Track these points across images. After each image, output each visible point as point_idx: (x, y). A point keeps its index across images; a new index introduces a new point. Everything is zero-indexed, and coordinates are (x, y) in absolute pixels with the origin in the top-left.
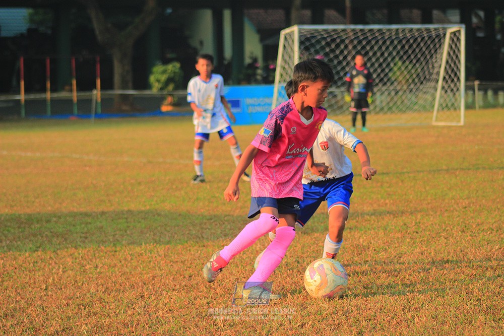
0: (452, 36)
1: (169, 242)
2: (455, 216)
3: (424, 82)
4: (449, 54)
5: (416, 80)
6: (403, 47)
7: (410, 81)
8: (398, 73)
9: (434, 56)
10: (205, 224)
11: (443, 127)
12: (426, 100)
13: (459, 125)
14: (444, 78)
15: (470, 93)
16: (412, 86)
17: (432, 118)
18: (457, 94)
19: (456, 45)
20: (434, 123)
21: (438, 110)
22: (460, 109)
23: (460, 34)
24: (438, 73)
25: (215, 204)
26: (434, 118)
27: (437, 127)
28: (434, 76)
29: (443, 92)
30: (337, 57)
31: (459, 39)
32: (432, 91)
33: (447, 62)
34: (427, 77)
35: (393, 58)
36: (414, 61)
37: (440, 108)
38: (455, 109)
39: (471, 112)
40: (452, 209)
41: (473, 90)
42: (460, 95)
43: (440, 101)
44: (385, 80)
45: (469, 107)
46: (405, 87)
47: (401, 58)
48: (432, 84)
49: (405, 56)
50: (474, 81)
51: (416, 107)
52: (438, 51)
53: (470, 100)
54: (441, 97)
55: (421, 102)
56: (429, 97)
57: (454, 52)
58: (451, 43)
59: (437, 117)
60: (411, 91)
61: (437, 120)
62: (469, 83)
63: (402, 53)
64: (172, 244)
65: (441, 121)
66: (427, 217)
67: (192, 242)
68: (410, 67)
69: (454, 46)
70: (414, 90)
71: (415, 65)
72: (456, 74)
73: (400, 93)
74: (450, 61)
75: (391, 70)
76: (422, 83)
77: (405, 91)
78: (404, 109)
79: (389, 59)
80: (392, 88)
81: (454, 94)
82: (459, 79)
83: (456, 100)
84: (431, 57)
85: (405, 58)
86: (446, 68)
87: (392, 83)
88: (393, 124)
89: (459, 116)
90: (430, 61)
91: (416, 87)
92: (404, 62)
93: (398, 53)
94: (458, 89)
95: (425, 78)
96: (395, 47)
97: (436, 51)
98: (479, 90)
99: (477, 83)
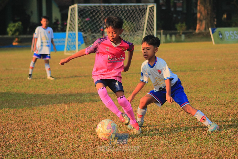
0: (150, 9)
1: (15, 107)
4: (149, 17)
5: (134, 30)
6: (127, 14)
7: (131, 30)
8: (125, 26)
9: (142, 18)
10: (33, 98)
12: (138, 39)
14: (147, 29)
15: (159, 36)
16: (131, 33)
23: (154, 8)
24: (144, 27)
25: (38, 89)
28: (142, 28)
30: (96, 19)
31: (153, 11)
32: (141, 35)
33: (148, 21)
34: (139, 28)
36: (132, 21)
41: (160, 34)
46: (128, 33)
47: (126, 19)
48: (141, 32)
49: (128, 19)
50: (160, 30)
52: (144, 16)
55: (136, 40)
57: (151, 16)
58: (150, 12)
60: (131, 35)
62: (159, 31)
64: (17, 108)
67: (26, 107)
68: (130, 24)
69: (151, 14)
70: (132, 35)
72: (152, 27)
73: (126, 36)
76: (136, 31)
77: (128, 35)
82: (153, 29)
84: (140, 19)
86: (147, 24)
90: (140, 21)
91: (134, 33)
92: (128, 21)
93: (125, 17)
94: (153, 34)
95: (138, 29)
96: (123, 14)
97: (142, 16)
98: (163, 34)
99: (162, 31)
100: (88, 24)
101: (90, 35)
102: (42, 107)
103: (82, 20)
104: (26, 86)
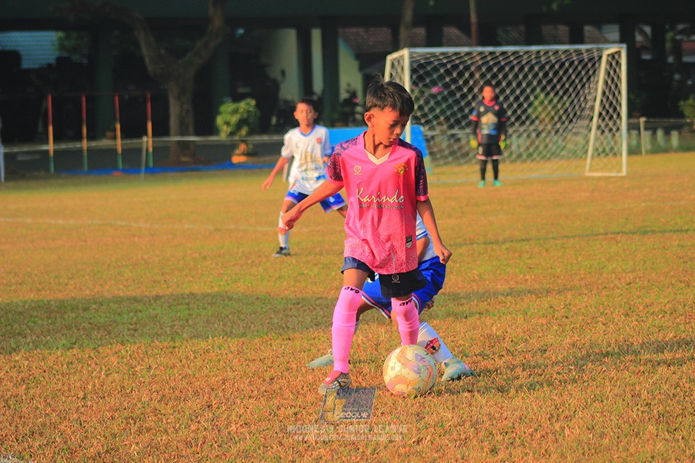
0: (610, 59)
1: (244, 335)
2: (617, 296)
3: (574, 120)
4: (606, 83)
5: (564, 118)
6: (546, 74)
7: (556, 119)
8: (540, 109)
9: (587, 86)
10: (291, 310)
11: (600, 179)
12: (576, 144)
13: (620, 175)
14: (600, 114)
15: (634, 133)
16: (558, 125)
17: (584, 167)
18: (617, 134)
19: (615, 71)
20: (588, 174)
21: (593, 155)
22: (621, 154)
23: (620, 56)
24: (592, 108)
25: (303, 284)
26: (587, 167)
27: (592, 178)
28: (587, 112)
29: (599, 132)
30: (460, 88)
31: (618, 63)
32: (585, 132)
33: (604, 93)
34: (578, 113)
35: (533, 90)
36: (561, 93)
37: (596, 154)
38: (615, 154)
39: (635, 158)
40: (612, 285)
41: (639, 129)
42: (621, 136)
43: (594, 144)
44: (523, 118)
45: (633, 151)
46: (549, 127)
47: (544, 89)
48: (586, 122)
49: (549, 86)
50: (639, 117)
51: (564, 153)
52: (592, 79)
53: (634, 142)
54: (597, 139)
55: (570, 146)
56: (580, 139)
57: (613, 80)
58: (608, 67)
59: (591, 166)
60: (557, 132)
61: (591, 170)
62: (632, 121)
63: (544, 82)
64: (248, 337)
65: (597, 170)
66: (580, 297)
67: (274, 334)
68: (555, 101)
69: (612, 73)
70: (561, 131)
71: (562, 98)
72: (615, 109)
73: (543, 135)
74: (607, 92)
75: (530, 105)
76: (571, 121)
77: (549, 132)
78: (548, 156)
79: (528, 91)
80: (531, 128)
81: (614, 135)
82: (619, 115)
83: (616, 143)
84: (583, 86)
85: (549, 88)
86: (602, 101)
87: (532, 122)
88: (533, 175)
89: (620, 164)
90: (581, 93)
91: (564, 126)
92: (548, 94)
93: (540, 82)
94: (618, 129)
95: (575, 114)
96: (536, 75)
97: (589, 79)
98: (646, 129)
99: (642, 120)
100: (438, 104)
101: (443, 133)
102: (316, 335)
103: (422, 93)
104: (271, 275)
